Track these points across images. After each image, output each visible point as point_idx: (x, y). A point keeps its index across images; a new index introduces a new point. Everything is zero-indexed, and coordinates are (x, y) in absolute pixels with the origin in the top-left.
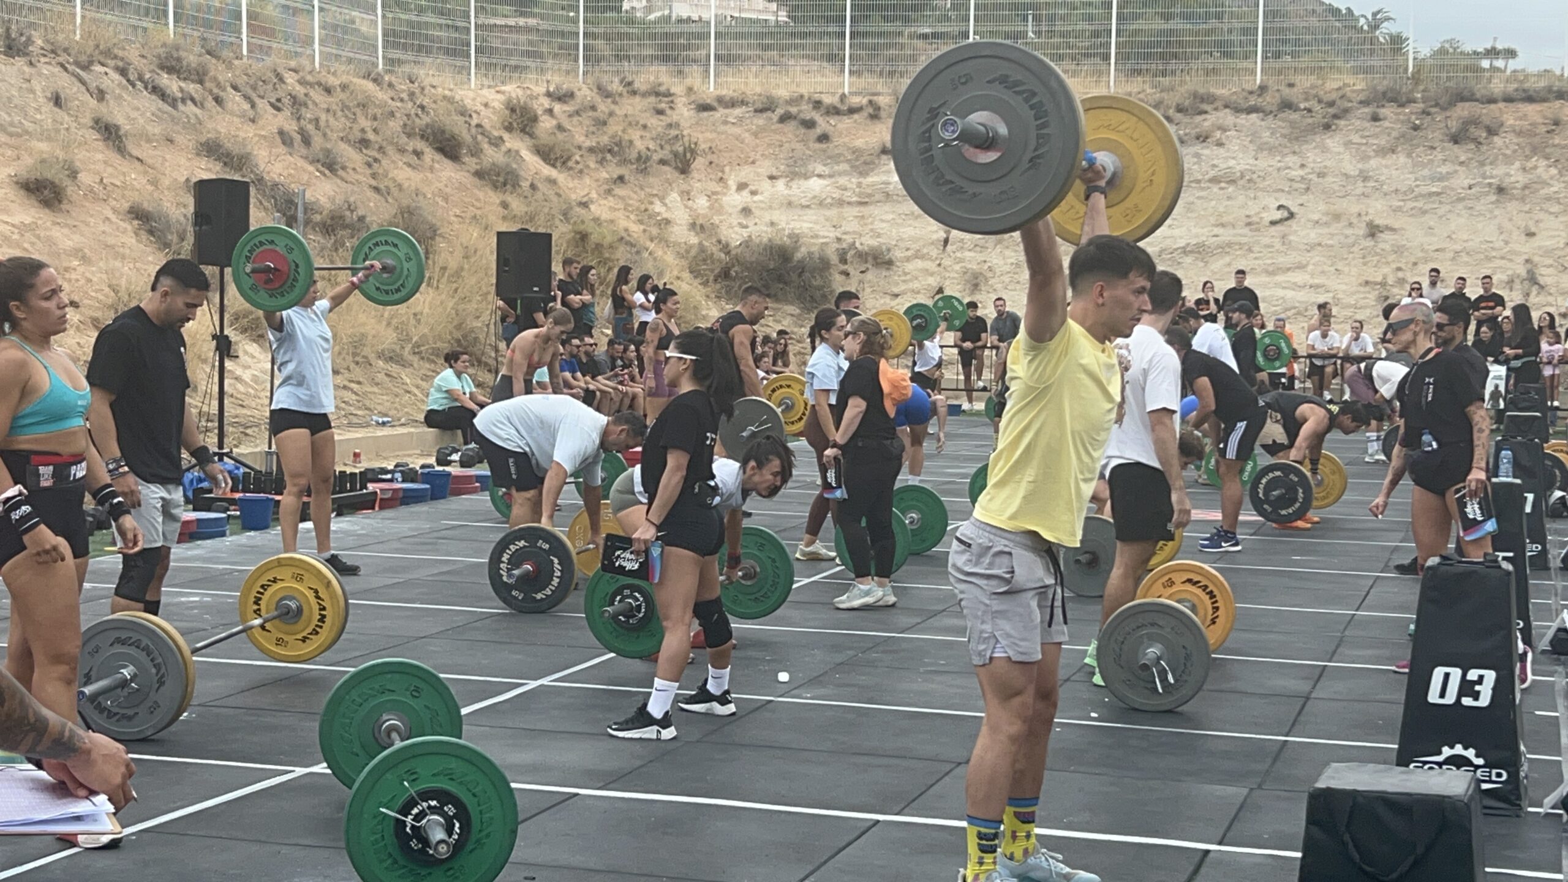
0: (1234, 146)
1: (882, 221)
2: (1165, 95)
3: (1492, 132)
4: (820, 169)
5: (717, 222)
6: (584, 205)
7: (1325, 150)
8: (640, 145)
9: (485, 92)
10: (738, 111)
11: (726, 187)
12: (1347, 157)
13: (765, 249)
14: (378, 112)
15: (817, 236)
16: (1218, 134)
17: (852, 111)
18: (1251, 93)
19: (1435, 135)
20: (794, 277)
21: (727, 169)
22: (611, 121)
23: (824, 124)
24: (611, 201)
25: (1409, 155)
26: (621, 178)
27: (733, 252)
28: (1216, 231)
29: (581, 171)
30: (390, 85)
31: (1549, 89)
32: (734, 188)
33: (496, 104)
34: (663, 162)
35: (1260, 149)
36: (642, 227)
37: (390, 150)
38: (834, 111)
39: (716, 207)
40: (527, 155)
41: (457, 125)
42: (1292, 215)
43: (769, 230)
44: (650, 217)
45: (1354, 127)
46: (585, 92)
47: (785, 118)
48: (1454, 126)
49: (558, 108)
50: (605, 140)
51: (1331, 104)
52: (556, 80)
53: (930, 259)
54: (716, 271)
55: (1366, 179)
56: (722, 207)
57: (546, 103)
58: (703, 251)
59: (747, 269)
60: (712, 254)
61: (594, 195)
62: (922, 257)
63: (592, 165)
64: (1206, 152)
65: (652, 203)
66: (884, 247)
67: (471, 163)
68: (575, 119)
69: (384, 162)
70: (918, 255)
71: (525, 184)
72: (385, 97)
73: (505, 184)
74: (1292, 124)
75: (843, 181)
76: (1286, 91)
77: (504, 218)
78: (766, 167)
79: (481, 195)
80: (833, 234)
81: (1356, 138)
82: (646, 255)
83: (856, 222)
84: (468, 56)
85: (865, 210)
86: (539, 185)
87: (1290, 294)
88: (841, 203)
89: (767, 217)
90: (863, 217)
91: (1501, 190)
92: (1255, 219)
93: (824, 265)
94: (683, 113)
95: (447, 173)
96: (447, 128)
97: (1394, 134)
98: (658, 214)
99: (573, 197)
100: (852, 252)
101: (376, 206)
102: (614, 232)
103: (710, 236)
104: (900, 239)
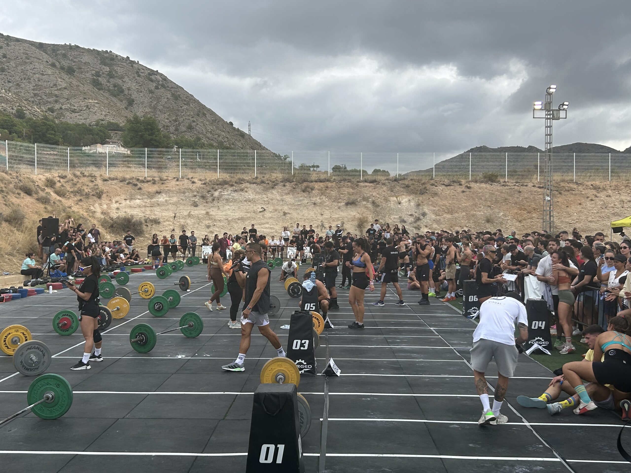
0: (250, 192)
1: (157, 211)
2: (232, 179)
3: (312, 189)
4: (139, 197)
5: (109, 212)
6: (70, 207)
7: (272, 193)
8: (86, 191)
9: (40, 176)
10: (115, 181)
11: (112, 202)
12: (278, 195)
13: (123, 219)
14: (7, 182)
15: (138, 215)
16: (246, 189)
17: (148, 181)
18: (254, 179)
19: (299, 190)
20: (132, 227)
21: (112, 197)
22: (78, 184)
23: (139, 185)
24: (78, 206)
25: (293, 195)
26: (81, 200)
27: (114, 220)
28: (246, 214)
29: (69, 198)
30: (11, 174)
31: (325, 179)
32: (114, 202)
33: (43, 179)
34: (93, 195)
35: (257, 193)
36: (87, 214)
37: (10, 193)
38: (143, 182)
39: (109, 207)
40: (52, 193)
41: (31, 185)
42: (265, 210)
43: (125, 214)
44: (90, 211)
45: (279, 187)
46: (70, 176)
47: (128, 183)
48: (303, 188)
49: (62, 180)
50: (76, 189)
51: (274, 182)
52: (61, 172)
53: (171, 221)
54: (109, 226)
55: (283, 201)
56: (111, 207)
57: (58, 179)
58: (105, 220)
59: (118, 225)
60: (108, 221)
61: (73, 205)
62: (168, 221)
63: (72, 196)
64: (243, 194)
65: (90, 207)
66: (157, 218)
67: (35, 196)
68: (67, 183)
69: (9, 197)
71: (52, 202)
72: (9, 178)
73: (46, 202)
74: (264, 187)
75: (145, 200)
76: (263, 178)
77: (45, 212)
78: (123, 197)
79: (38, 205)
80: (143, 215)
81: (280, 191)
82: (88, 221)
83: (149, 212)
84: (34, 165)
85: (152, 208)
86: (56, 202)
87: (265, 230)
88: (145, 206)
89: (124, 210)
90: (151, 210)
91: (315, 204)
92: (256, 211)
93: (140, 223)
94: (99, 182)
95: (28, 199)
96: (28, 186)
97: (289, 190)
98: (92, 210)
99: (66, 205)
100: (149, 220)
101: (5, 209)
102: (79, 215)
103: (107, 216)
104: (162, 216)
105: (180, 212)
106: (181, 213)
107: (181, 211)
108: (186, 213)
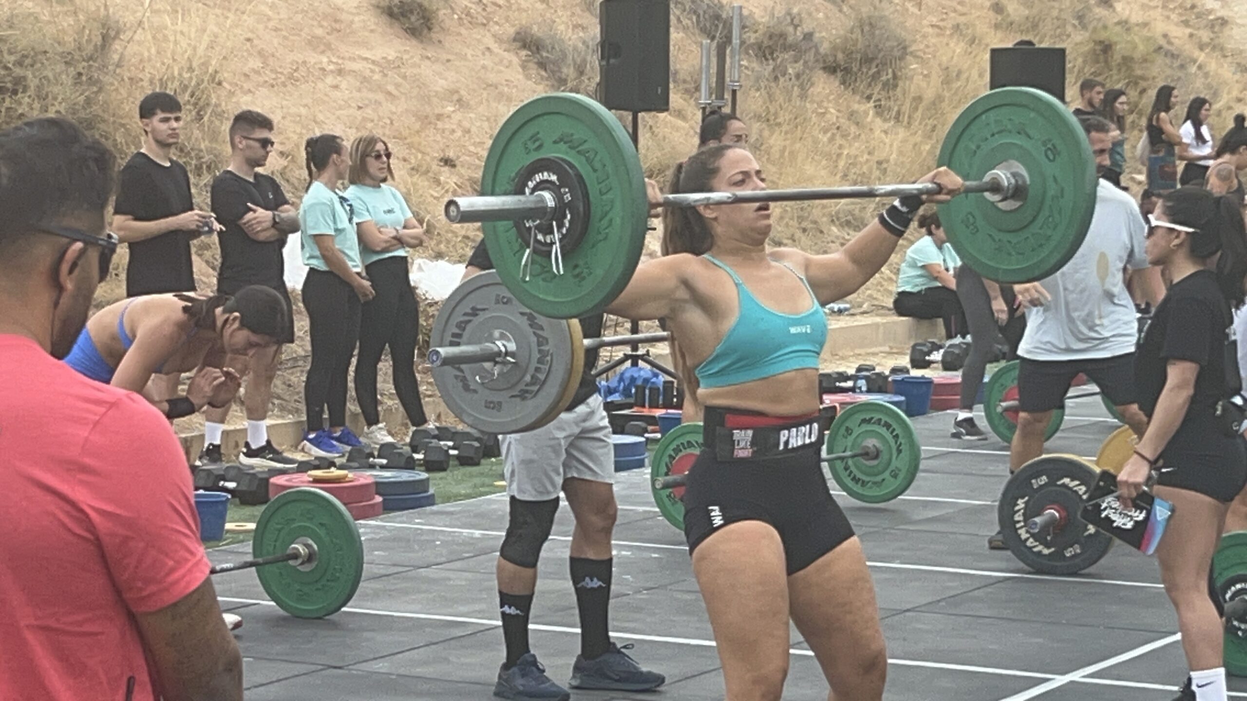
36: (1188, 31)
44: (1199, 16)
77: (997, 26)
82: (1193, 69)
101: (826, 17)
102: (1149, 39)
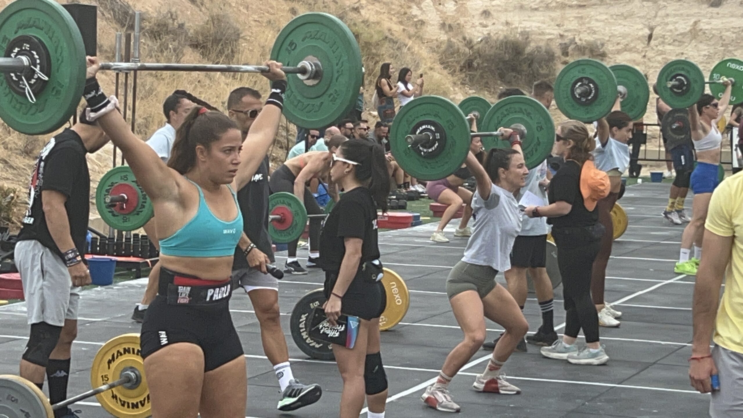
1: (597, 20)
5: (462, 22)
6: (356, 10)
13: (501, 44)
15: (543, 34)
20: (525, 67)
24: (377, 7)
27: (475, 47)
39: (462, 10)
43: (505, 28)
44: (409, 19)
53: (637, 52)
54: (462, 63)
56: (466, 10)
58: (451, 47)
59: (487, 61)
60: (458, 49)
62: (630, 50)
65: (410, 7)
66: (599, 42)
70: (627, 49)
80: (556, 31)
82: (405, 50)
83: (576, 21)
85: (583, 12)
88: (563, 6)
89: (503, 18)
90: (581, 18)
93: (550, 57)
98: (415, 16)
99: (348, 3)
100: (572, 46)
101: (192, 14)
103: (457, 35)
104: (613, 36)
105: (667, 24)
106: (670, 27)
107: (670, 19)
108: (684, 26)
